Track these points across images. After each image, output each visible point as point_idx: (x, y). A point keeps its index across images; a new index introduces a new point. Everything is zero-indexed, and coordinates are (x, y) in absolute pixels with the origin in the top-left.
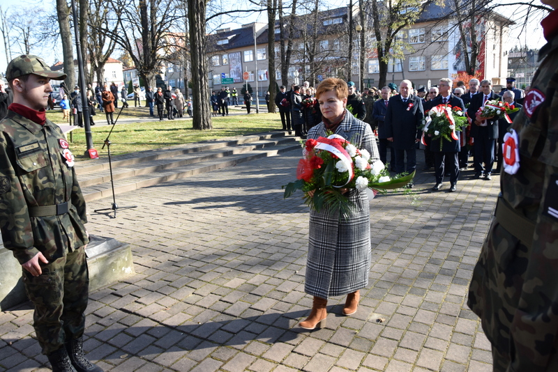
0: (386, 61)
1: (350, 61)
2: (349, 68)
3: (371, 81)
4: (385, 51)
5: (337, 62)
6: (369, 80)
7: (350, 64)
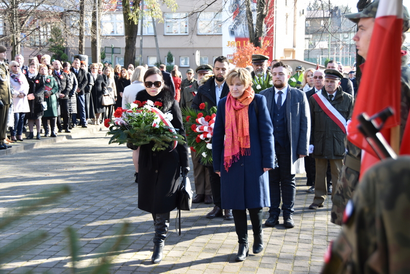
0: (135, 20)
1: (82, 16)
2: (81, 30)
3: (116, 51)
4: (134, 4)
5: (62, 15)
6: (113, 49)
7: (82, 22)
